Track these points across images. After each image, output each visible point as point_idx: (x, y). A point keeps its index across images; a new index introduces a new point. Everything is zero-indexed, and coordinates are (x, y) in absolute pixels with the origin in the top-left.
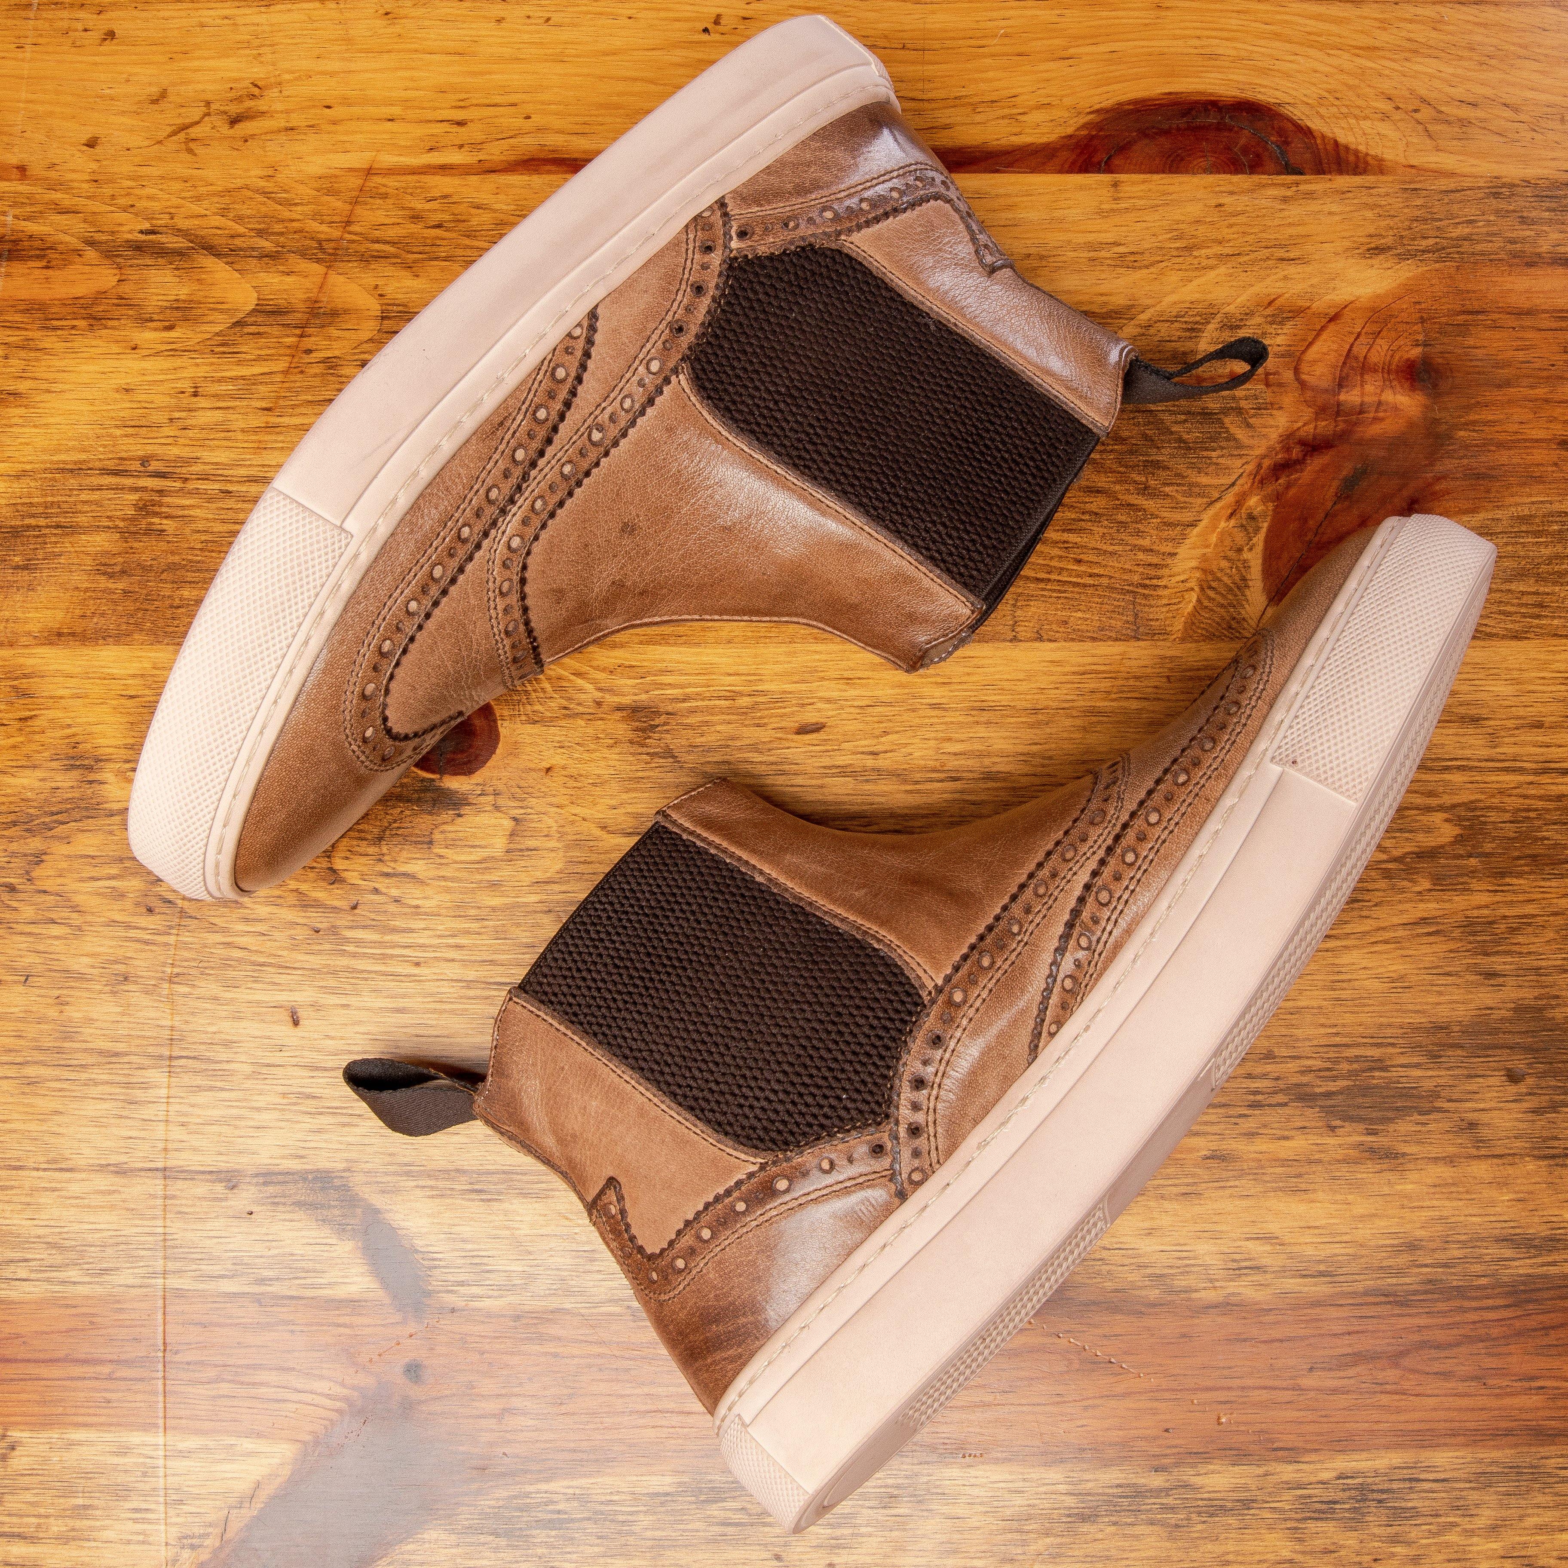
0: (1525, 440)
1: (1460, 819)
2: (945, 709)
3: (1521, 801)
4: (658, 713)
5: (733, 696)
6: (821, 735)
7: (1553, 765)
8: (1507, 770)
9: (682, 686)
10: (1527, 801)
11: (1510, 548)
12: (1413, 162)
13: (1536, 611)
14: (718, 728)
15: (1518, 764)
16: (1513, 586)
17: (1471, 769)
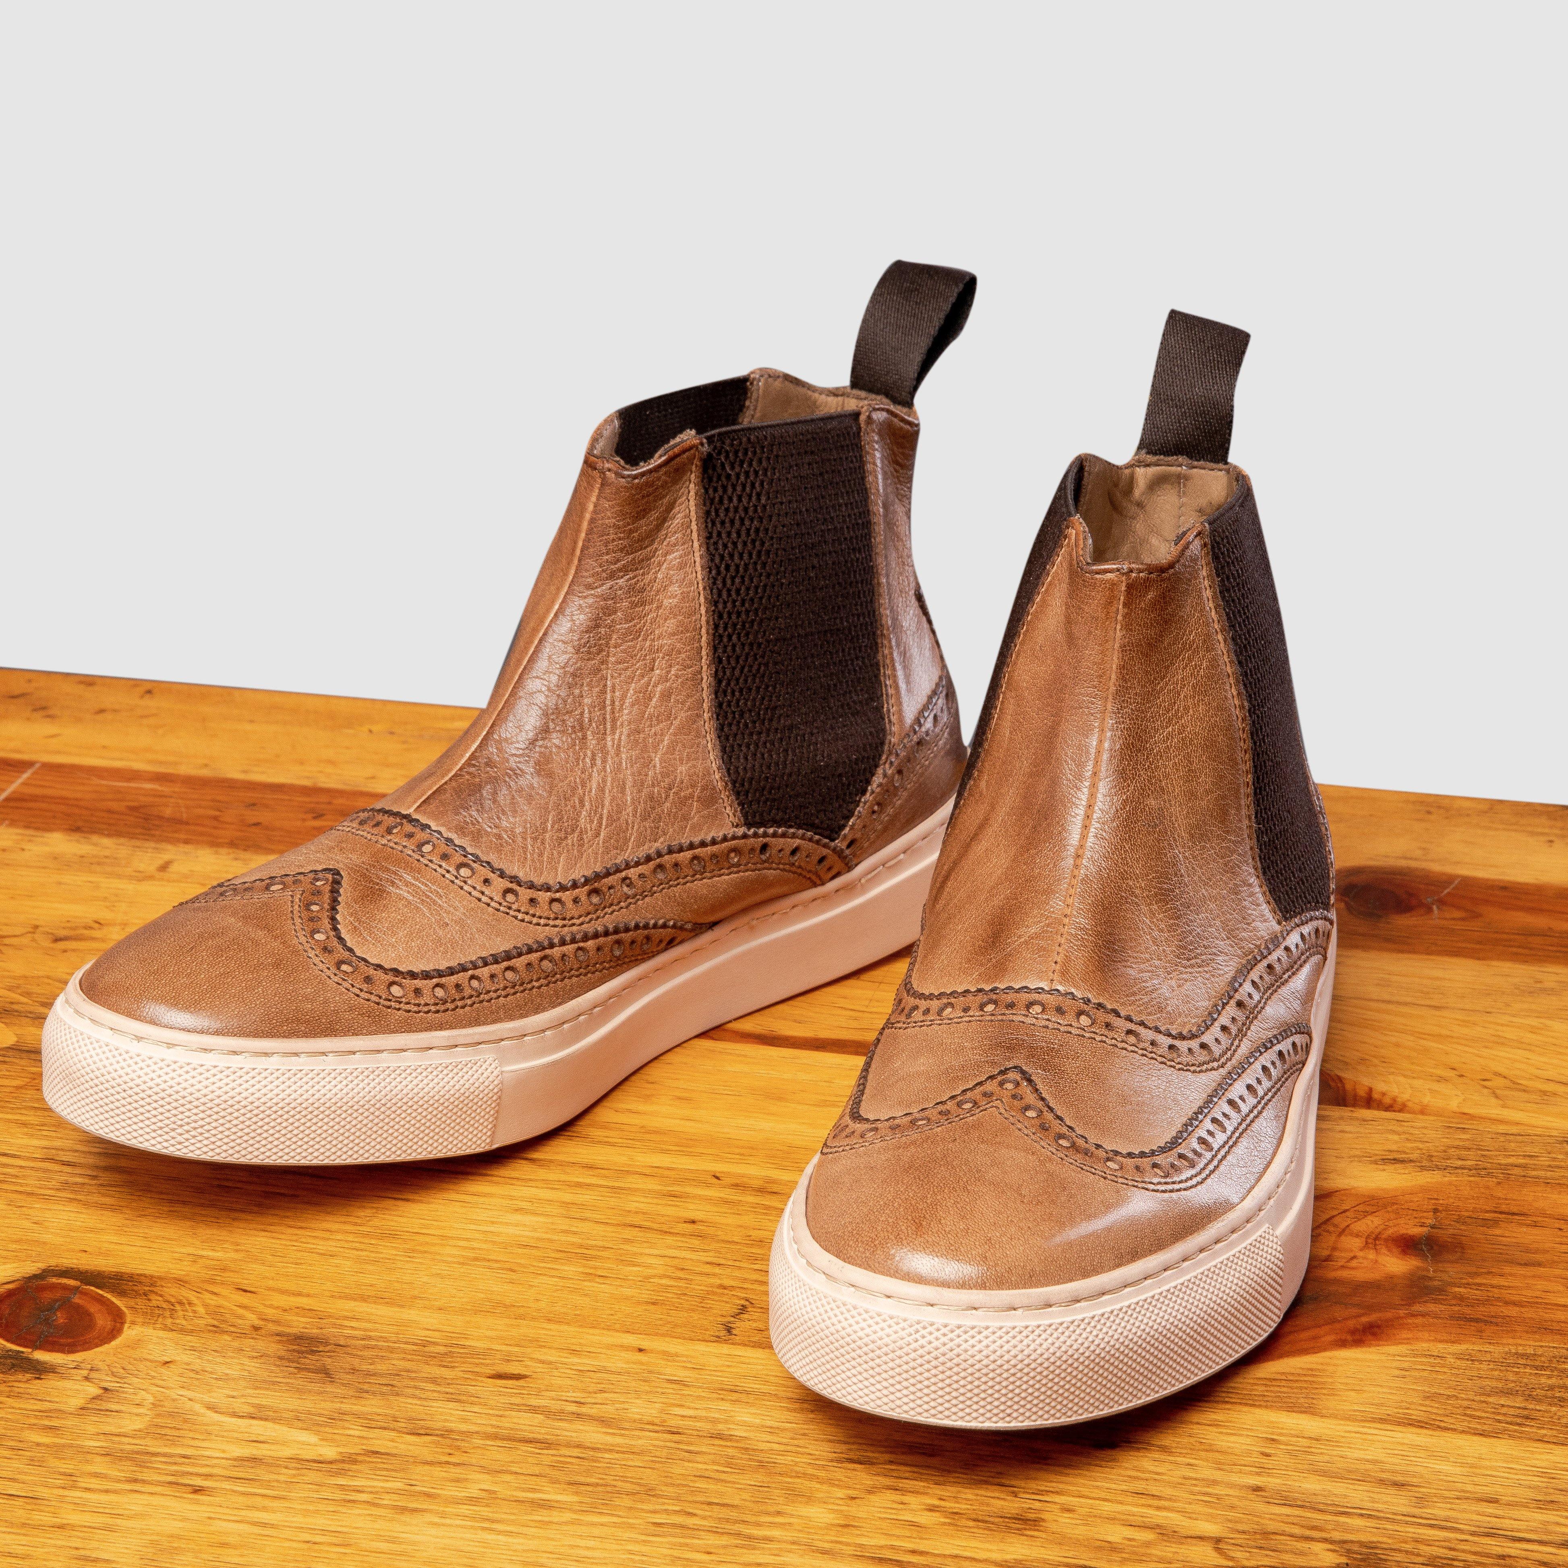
0: (1546, 1304)
1: (1349, 1551)
2: (685, 1385)
3: (1446, 1551)
4: (327, 1344)
5: (425, 1344)
6: (521, 1383)
7: (1501, 1532)
8: (1432, 1526)
9: (365, 1330)
10: (1452, 1553)
11: (1496, 1373)
12: (1466, 1111)
13: (1523, 1421)
14: (394, 1362)
15: (1449, 1524)
16: (1491, 1399)
17: (1378, 1518)
